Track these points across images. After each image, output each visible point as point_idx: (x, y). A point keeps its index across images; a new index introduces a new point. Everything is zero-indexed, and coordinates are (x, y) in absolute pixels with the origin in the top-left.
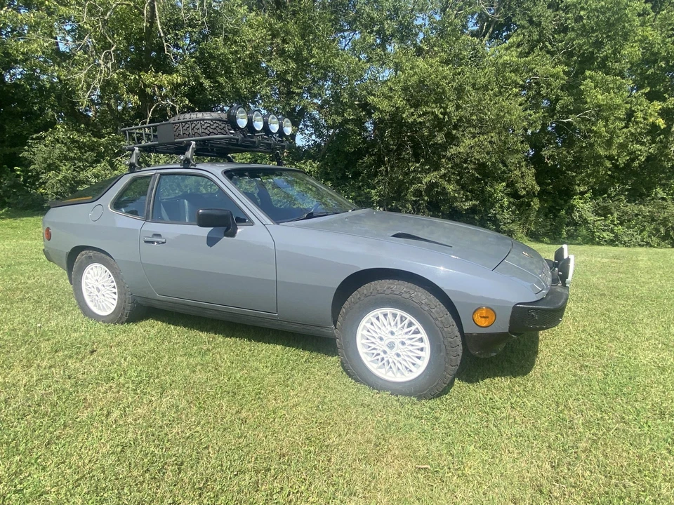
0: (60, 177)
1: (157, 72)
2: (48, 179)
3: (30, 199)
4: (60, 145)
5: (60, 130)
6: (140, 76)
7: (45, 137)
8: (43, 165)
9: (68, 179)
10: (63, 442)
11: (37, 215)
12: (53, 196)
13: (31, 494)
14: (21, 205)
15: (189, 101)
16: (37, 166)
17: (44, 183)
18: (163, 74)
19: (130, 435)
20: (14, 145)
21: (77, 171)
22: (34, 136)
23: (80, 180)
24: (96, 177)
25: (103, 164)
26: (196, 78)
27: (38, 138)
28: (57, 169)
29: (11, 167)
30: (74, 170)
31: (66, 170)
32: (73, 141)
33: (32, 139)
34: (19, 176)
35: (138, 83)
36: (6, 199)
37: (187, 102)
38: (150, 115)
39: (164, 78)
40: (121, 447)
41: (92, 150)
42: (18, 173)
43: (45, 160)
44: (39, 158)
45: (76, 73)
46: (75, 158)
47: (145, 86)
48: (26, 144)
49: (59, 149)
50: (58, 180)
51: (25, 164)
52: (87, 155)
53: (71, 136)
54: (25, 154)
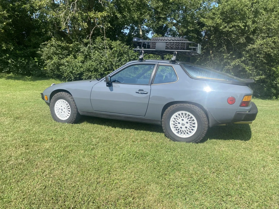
0: (52, 62)
1: (95, 11)
2: (48, 63)
3: (40, 72)
4: (53, 47)
5: (53, 41)
6: (88, 14)
7: (47, 44)
8: (46, 57)
9: (56, 63)
10: (23, 182)
11: (43, 79)
12: (49, 71)
13: (6, 201)
14: (37, 75)
15: (110, 25)
16: (43, 57)
17: (46, 65)
18: (98, 12)
19: (50, 182)
20: (35, 47)
21: (60, 60)
22: (43, 44)
23: (61, 64)
24: (67, 62)
25: (71, 56)
26: (114, 13)
27: (44, 45)
28: (52, 59)
29: (33, 58)
30: (58, 59)
31: (55, 59)
32: (59, 46)
33: (42, 45)
34: (36, 62)
35: (87, 17)
36: (31, 72)
37: (109, 25)
38: (92, 32)
39: (99, 14)
40: (44, 187)
41: (66, 50)
42: (36, 60)
43: (47, 54)
44: (44, 54)
45: (60, 14)
46: (59, 54)
47: (91, 18)
48: (39, 47)
49: (53, 49)
50: (52, 64)
51: (39, 56)
52: (64, 52)
53: (58, 43)
54: (39, 52)
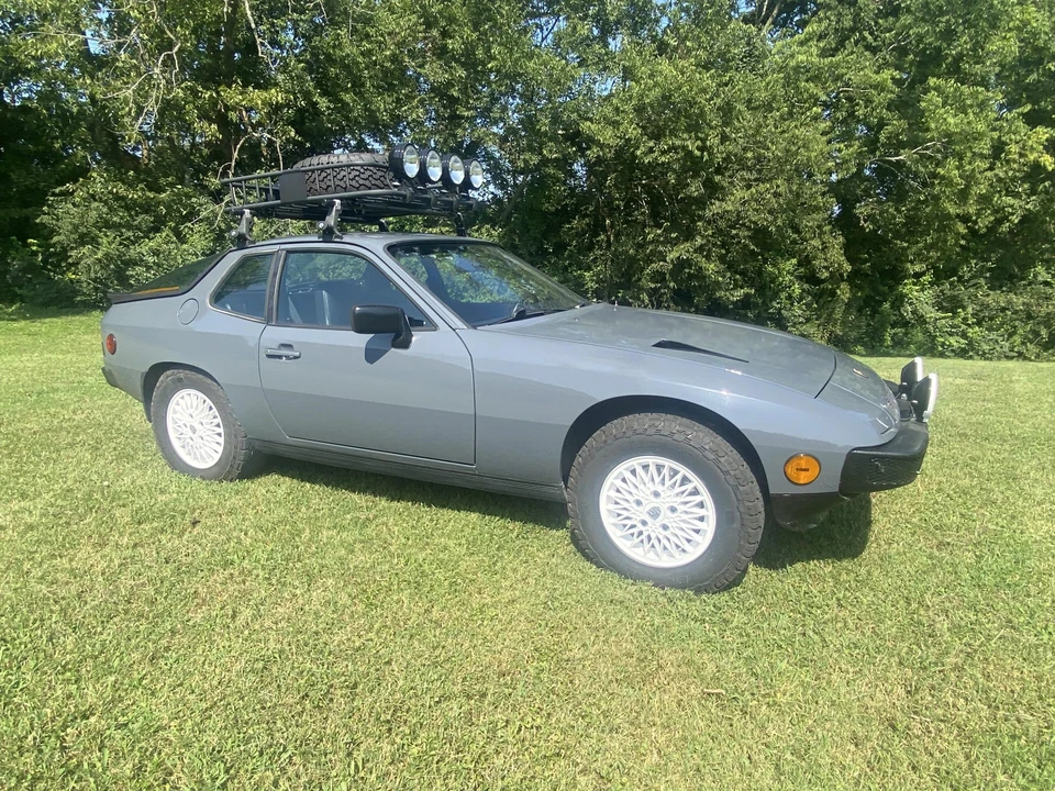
0: (100, 255)
1: (245, 86)
2: (81, 259)
3: (54, 289)
4: (97, 204)
5: (97, 180)
6: (218, 93)
7: (74, 191)
8: (73, 236)
9: (112, 258)
11: (67, 314)
12: (89, 284)
14: (40, 299)
15: (296, 133)
16: (62, 238)
17: (76, 264)
18: (254, 89)
20: (26, 205)
21: (125, 246)
22: (57, 191)
23: (130, 260)
24: (154, 254)
25: (164, 234)
26: (307, 95)
27: (62, 194)
28: (94, 241)
29: (23, 239)
30: (121, 244)
31: (108, 244)
32: (118, 198)
33: (54, 194)
34: (35, 254)
35: (216, 104)
36: (17, 290)
37: (293, 134)
38: (236, 155)
39: (257, 96)
41: (147, 212)
42: (34, 248)
43: (76, 227)
44: (65, 225)
45: (120, 89)
46: (120, 225)
47: (227, 108)
48: (45, 202)
49: (97, 210)
50: (97, 259)
51: (45, 234)
52: (139, 219)
53: (115, 190)
54: (45, 219)
